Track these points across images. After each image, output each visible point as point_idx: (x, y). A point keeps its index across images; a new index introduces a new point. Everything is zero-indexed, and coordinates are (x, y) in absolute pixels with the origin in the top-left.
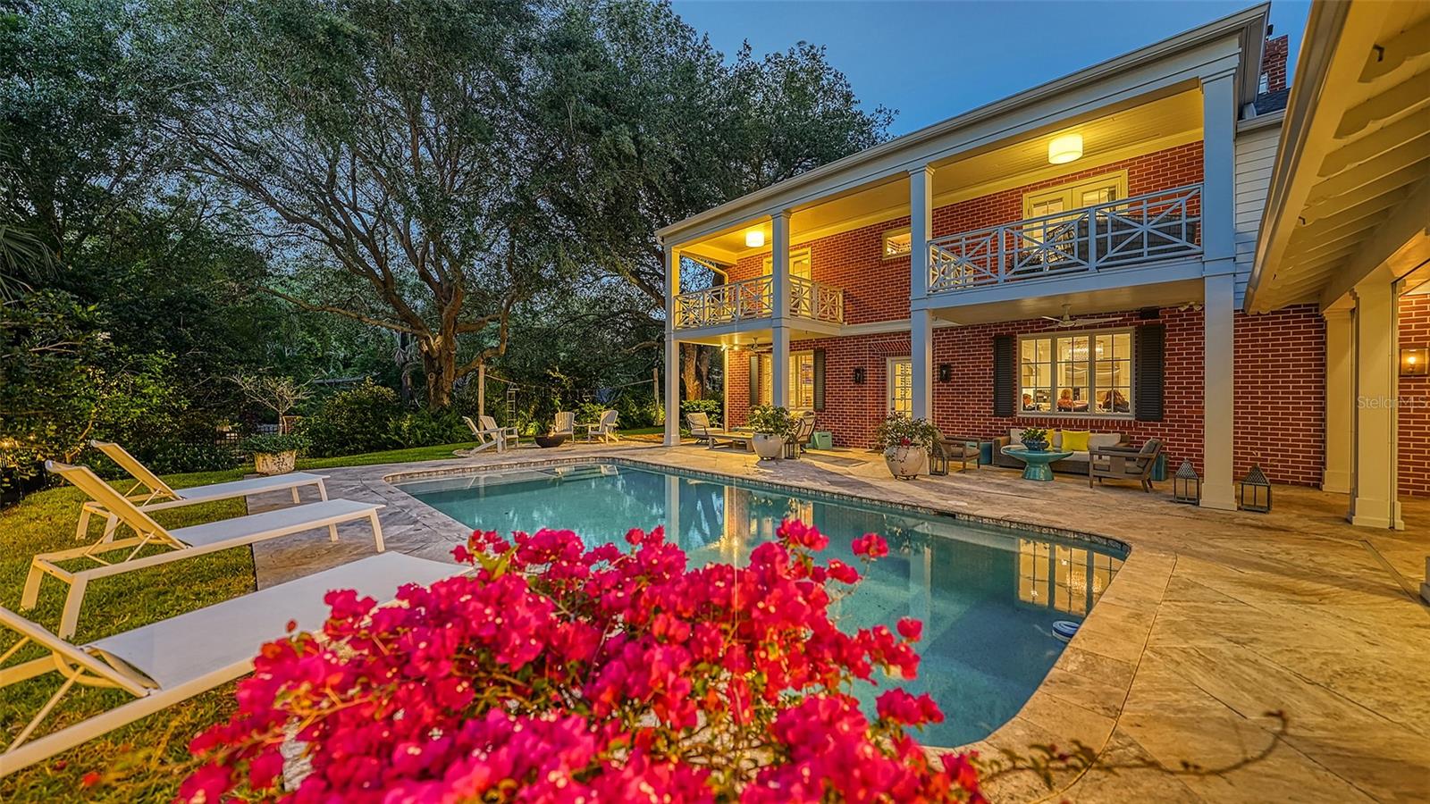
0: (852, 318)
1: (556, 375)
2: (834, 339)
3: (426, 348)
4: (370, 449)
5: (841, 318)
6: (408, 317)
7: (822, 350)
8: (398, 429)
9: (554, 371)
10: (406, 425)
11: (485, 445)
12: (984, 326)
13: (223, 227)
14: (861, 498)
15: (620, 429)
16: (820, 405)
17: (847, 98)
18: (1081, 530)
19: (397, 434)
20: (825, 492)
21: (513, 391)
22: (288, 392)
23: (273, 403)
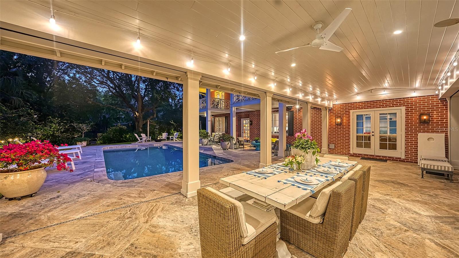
3: (135, 116)
7: (227, 116)
9: (172, 122)
10: (128, 136)
11: (140, 141)
16: (226, 131)
21: (157, 127)
22: (85, 127)
23: (82, 130)
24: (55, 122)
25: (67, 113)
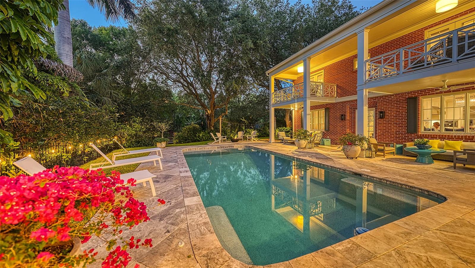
0: (340, 95)
1: (244, 120)
2: (332, 104)
3: (207, 114)
4: (193, 142)
5: (336, 95)
6: (203, 105)
7: (328, 108)
8: (199, 136)
9: (243, 119)
10: (201, 135)
11: (216, 141)
12: (402, 94)
13: (162, 85)
14: (324, 165)
15: (259, 137)
16: (327, 129)
17: (350, 7)
18: (423, 188)
19: (199, 138)
20: (311, 162)
21: (229, 125)
22: (164, 127)
23: (161, 129)
24: (138, 121)
25: (148, 112)
